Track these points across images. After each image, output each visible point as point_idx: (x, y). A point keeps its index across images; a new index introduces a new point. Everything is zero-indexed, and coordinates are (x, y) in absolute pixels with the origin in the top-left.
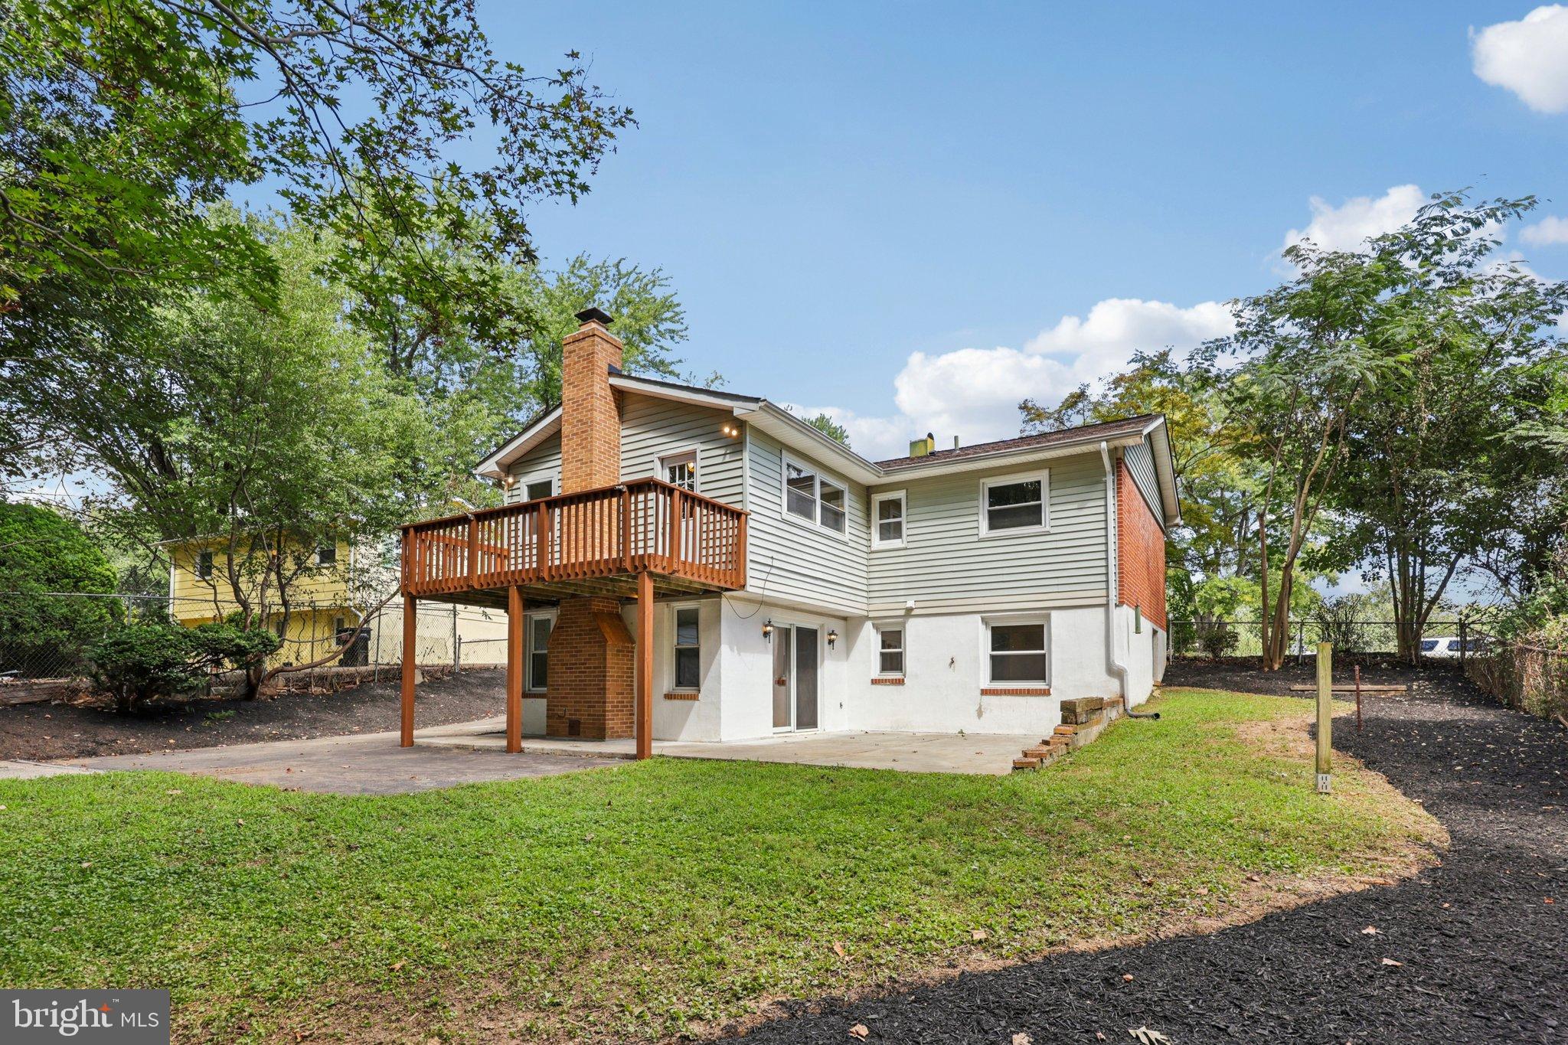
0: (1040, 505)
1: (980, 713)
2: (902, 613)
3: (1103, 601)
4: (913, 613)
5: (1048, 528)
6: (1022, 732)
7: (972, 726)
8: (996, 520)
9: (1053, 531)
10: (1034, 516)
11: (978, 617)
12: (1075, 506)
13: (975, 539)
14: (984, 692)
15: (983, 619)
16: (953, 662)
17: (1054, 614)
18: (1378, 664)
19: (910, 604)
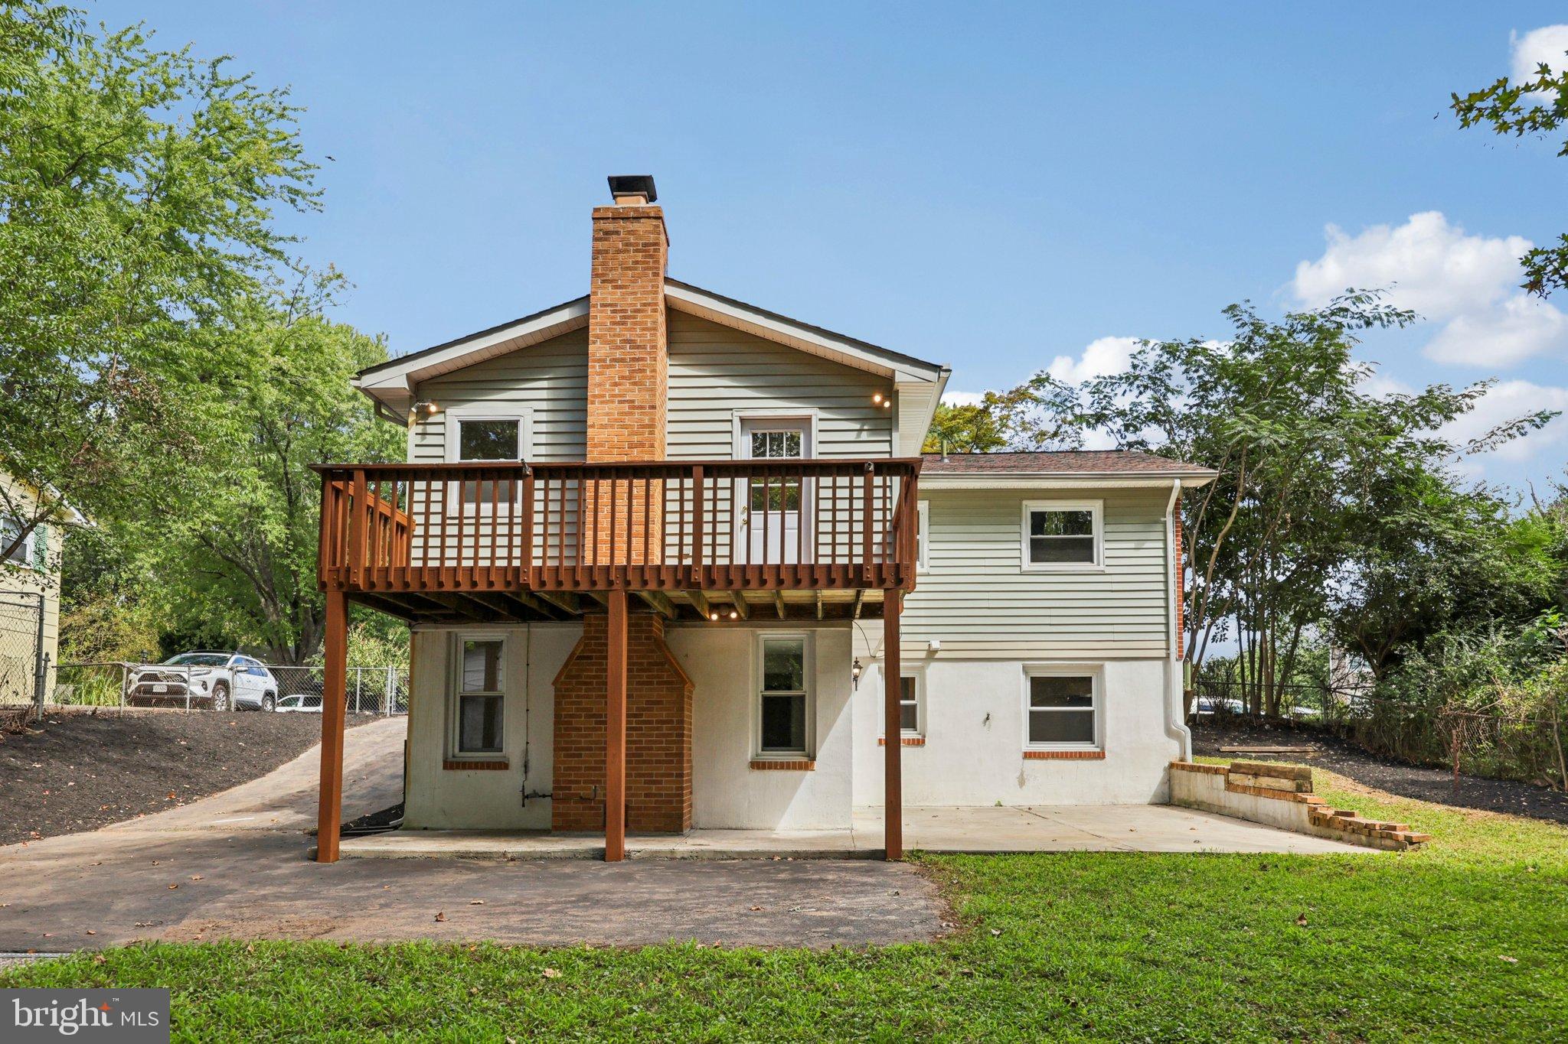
0: (1091, 540)
1: (1022, 782)
2: (923, 655)
3: (1163, 654)
4: (937, 656)
5: (1102, 567)
6: (1074, 802)
7: (1014, 797)
8: (1040, 551)
9: (1108, 570)
10: (1083, 551)
11: (1019, 665)
12: (1132, 545)
13: (1017, 571)
14: (1028, 756)
15: (1024, 667)
16: (988, 719)
17: (1108, 665)
18: (1262, 725)
19: (936, 645)
